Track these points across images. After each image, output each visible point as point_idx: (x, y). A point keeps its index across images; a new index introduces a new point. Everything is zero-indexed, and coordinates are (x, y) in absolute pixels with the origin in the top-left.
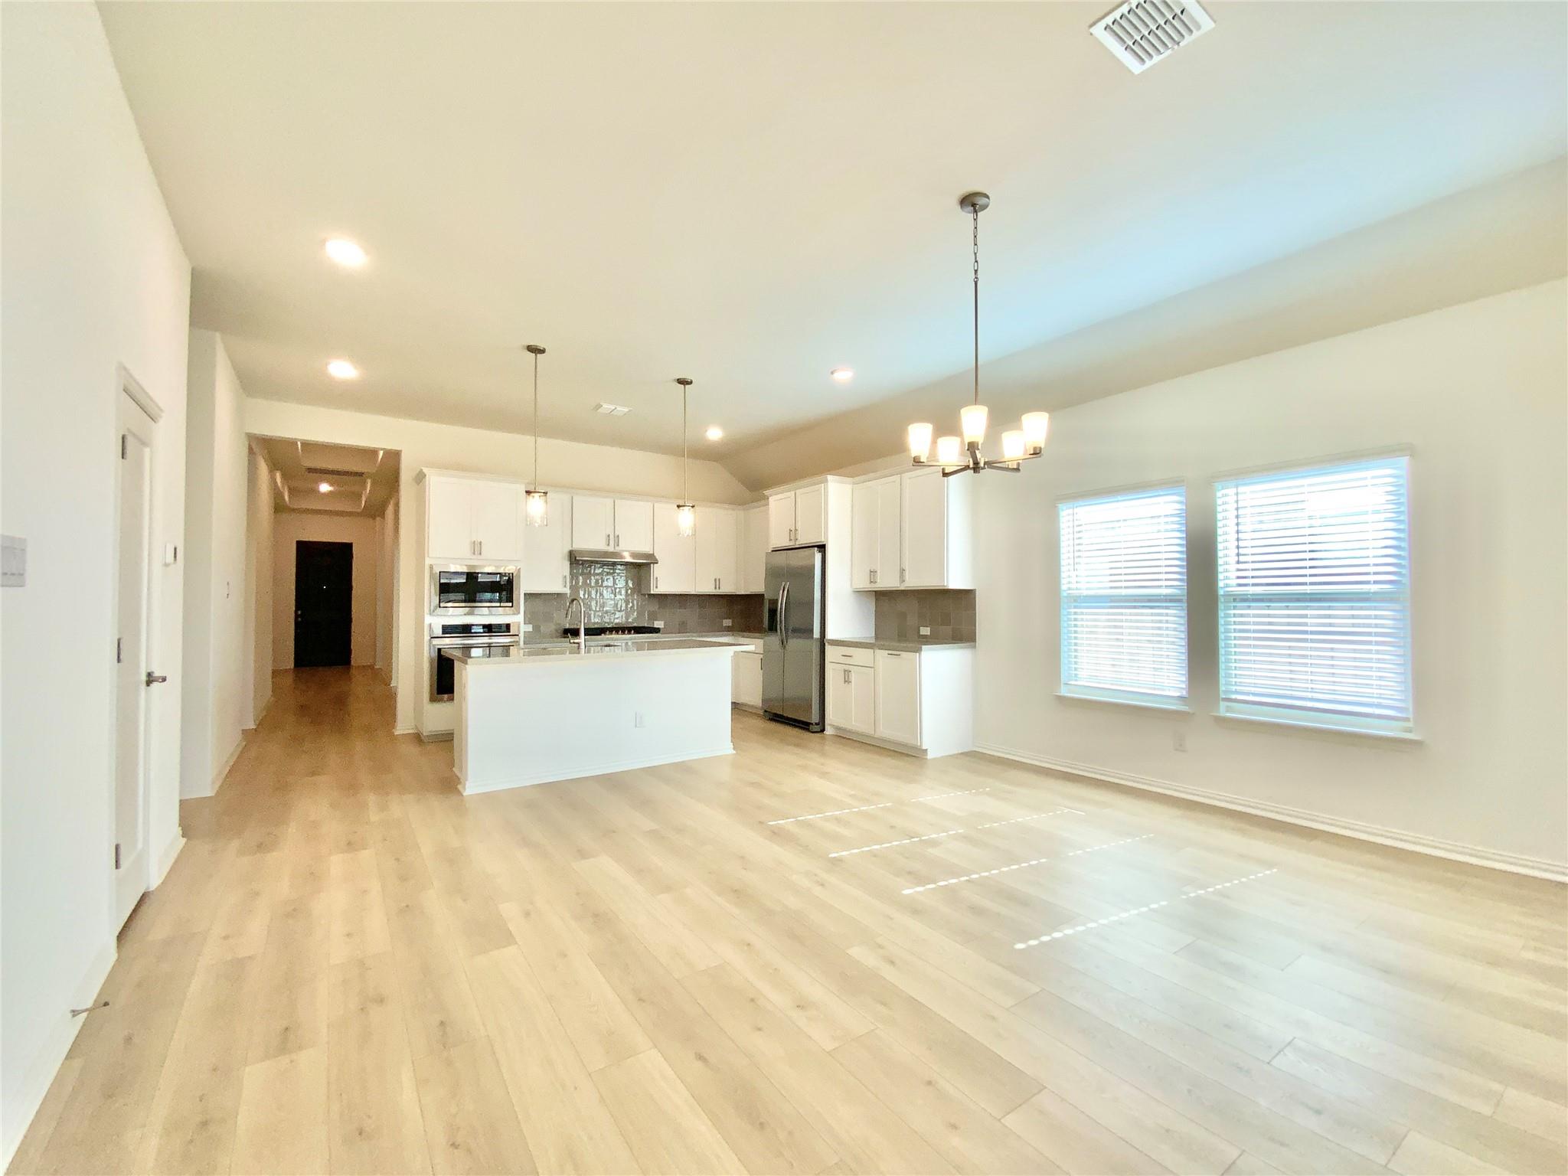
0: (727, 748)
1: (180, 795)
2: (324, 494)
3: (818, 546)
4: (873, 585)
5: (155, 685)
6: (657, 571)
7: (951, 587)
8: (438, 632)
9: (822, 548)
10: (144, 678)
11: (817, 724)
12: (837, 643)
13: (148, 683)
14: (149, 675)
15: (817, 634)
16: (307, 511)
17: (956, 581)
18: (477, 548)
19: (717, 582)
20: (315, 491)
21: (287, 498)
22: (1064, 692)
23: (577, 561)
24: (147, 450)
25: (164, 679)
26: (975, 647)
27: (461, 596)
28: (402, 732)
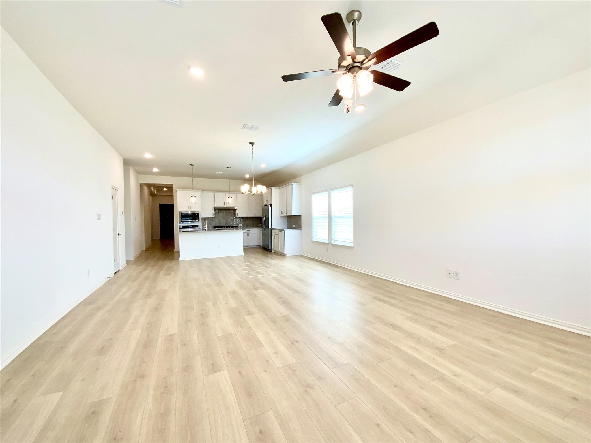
0: (243, 254)
1: (126, 259)
2: (165, 191)
3: (270, 205)
4: (282, 215)
5: (120, 235)
6: (237, 212)
7: (293, 215)
8: (181, 227)
9: (271, 205)
10: (118, 234)
11: (270, 249)
12: (274, 229)
13: (118, 235)
14: (118, 233)
15: (270, 227)
16: (160, 195)
17: (295, 213)
18: (190, 207)
19: (255, 214)
20: (163, 190)
21: (156, 193)
22: (314, 240)
23: (216, 209)
24: (117, 196)
25: (121, 234)
26: (301, 229)
27: (192, 218)
28: (175, 251)
